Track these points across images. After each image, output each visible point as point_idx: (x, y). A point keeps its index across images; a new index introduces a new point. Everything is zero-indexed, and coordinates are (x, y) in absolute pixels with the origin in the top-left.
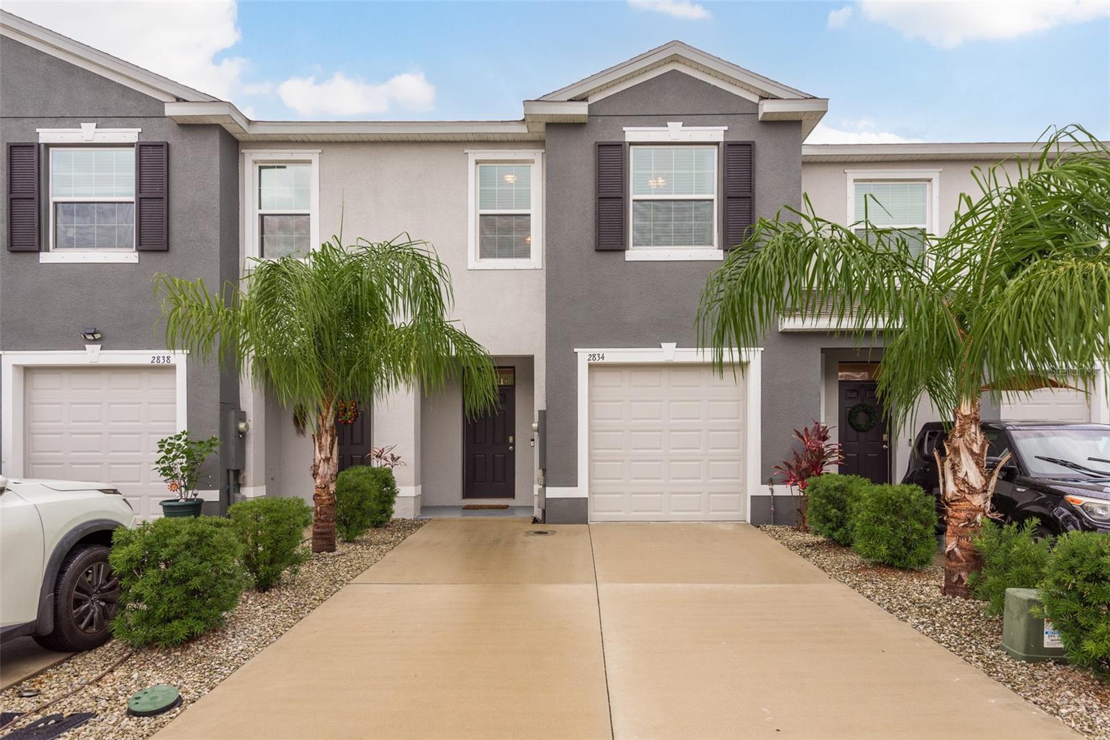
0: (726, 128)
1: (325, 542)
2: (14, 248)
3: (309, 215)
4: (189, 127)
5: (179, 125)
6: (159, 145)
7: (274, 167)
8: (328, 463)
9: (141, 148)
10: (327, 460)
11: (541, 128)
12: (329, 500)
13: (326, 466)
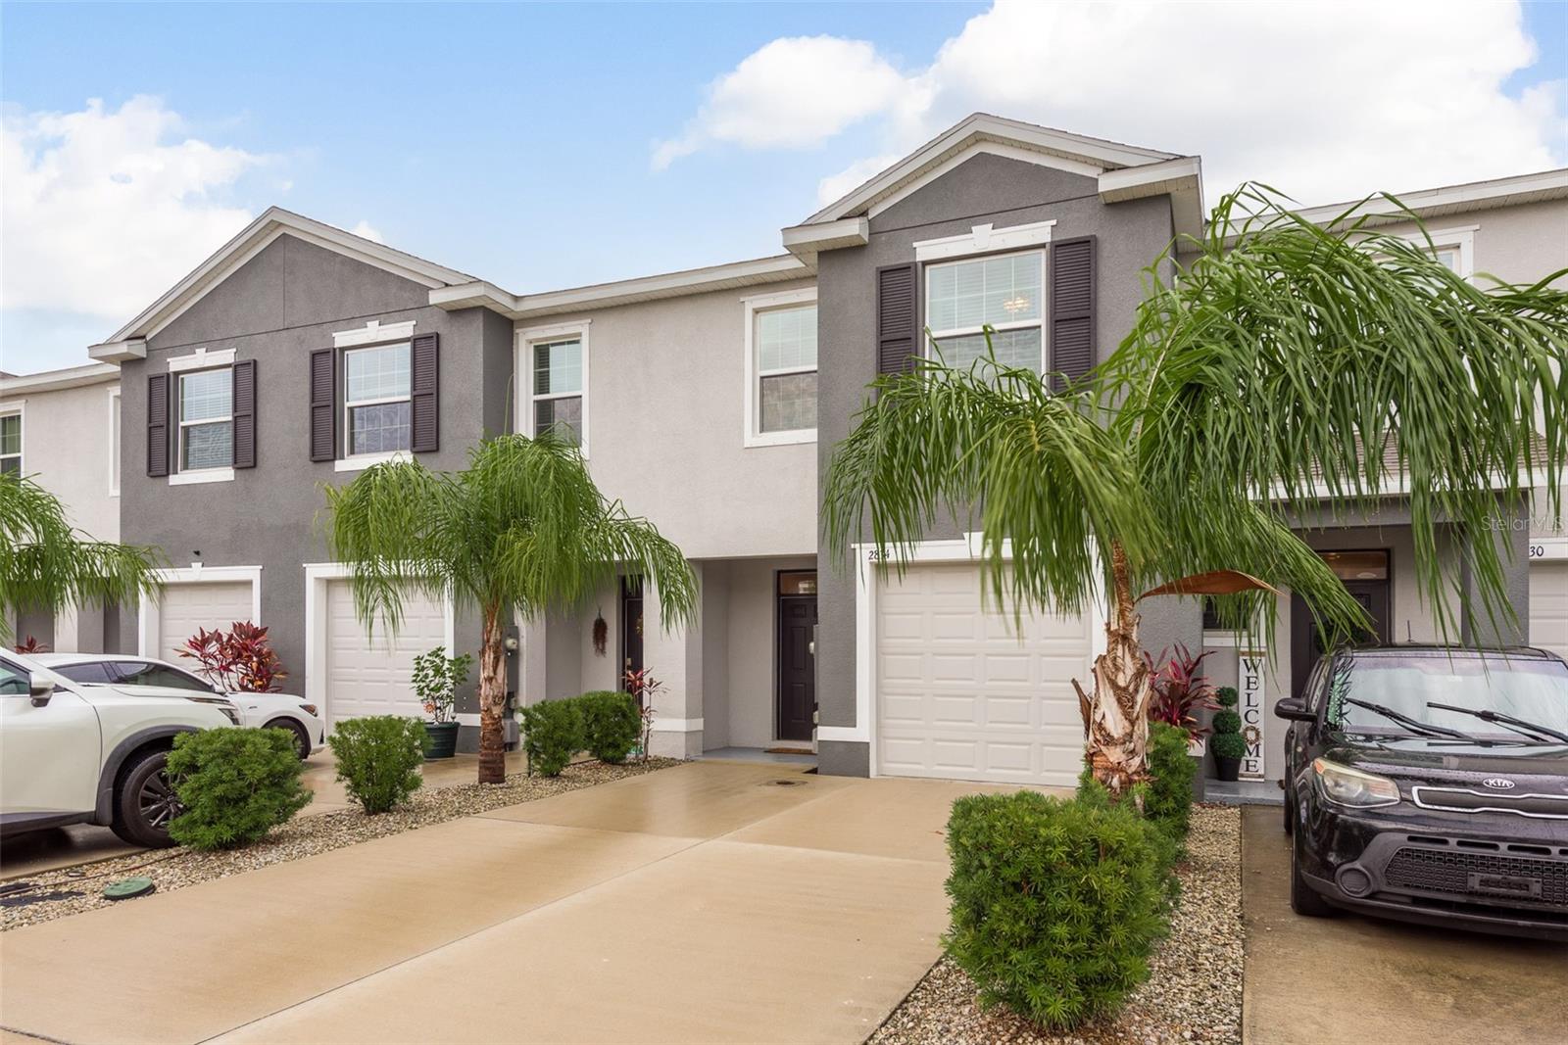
0: (1054, 222)
1: (488, 772)
2: (316, 458)
3: (581, 396)
4: (457, 312)
5: (448, 312)
6: (428, 338)
7: (563, 343)
8: (490, 683)
9: (415, 341)
10: (490, 680)
11: (814, 259)
12: (493, 724)
13: (488, 686)
